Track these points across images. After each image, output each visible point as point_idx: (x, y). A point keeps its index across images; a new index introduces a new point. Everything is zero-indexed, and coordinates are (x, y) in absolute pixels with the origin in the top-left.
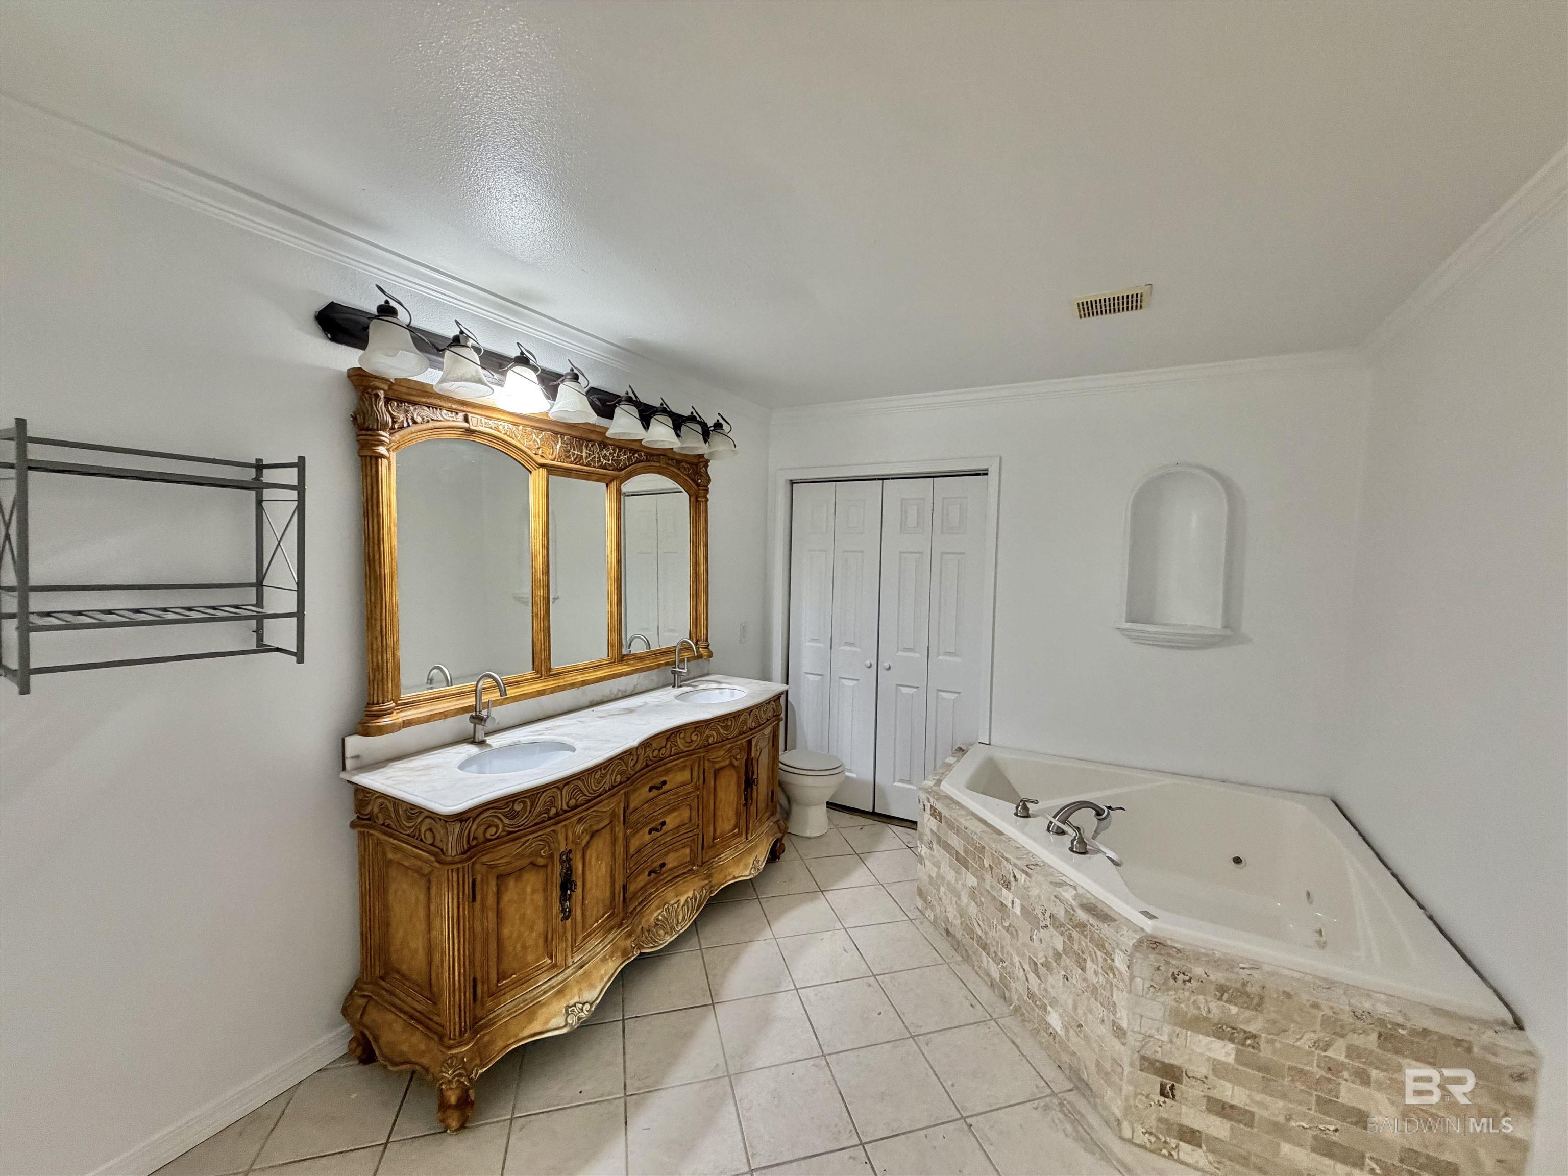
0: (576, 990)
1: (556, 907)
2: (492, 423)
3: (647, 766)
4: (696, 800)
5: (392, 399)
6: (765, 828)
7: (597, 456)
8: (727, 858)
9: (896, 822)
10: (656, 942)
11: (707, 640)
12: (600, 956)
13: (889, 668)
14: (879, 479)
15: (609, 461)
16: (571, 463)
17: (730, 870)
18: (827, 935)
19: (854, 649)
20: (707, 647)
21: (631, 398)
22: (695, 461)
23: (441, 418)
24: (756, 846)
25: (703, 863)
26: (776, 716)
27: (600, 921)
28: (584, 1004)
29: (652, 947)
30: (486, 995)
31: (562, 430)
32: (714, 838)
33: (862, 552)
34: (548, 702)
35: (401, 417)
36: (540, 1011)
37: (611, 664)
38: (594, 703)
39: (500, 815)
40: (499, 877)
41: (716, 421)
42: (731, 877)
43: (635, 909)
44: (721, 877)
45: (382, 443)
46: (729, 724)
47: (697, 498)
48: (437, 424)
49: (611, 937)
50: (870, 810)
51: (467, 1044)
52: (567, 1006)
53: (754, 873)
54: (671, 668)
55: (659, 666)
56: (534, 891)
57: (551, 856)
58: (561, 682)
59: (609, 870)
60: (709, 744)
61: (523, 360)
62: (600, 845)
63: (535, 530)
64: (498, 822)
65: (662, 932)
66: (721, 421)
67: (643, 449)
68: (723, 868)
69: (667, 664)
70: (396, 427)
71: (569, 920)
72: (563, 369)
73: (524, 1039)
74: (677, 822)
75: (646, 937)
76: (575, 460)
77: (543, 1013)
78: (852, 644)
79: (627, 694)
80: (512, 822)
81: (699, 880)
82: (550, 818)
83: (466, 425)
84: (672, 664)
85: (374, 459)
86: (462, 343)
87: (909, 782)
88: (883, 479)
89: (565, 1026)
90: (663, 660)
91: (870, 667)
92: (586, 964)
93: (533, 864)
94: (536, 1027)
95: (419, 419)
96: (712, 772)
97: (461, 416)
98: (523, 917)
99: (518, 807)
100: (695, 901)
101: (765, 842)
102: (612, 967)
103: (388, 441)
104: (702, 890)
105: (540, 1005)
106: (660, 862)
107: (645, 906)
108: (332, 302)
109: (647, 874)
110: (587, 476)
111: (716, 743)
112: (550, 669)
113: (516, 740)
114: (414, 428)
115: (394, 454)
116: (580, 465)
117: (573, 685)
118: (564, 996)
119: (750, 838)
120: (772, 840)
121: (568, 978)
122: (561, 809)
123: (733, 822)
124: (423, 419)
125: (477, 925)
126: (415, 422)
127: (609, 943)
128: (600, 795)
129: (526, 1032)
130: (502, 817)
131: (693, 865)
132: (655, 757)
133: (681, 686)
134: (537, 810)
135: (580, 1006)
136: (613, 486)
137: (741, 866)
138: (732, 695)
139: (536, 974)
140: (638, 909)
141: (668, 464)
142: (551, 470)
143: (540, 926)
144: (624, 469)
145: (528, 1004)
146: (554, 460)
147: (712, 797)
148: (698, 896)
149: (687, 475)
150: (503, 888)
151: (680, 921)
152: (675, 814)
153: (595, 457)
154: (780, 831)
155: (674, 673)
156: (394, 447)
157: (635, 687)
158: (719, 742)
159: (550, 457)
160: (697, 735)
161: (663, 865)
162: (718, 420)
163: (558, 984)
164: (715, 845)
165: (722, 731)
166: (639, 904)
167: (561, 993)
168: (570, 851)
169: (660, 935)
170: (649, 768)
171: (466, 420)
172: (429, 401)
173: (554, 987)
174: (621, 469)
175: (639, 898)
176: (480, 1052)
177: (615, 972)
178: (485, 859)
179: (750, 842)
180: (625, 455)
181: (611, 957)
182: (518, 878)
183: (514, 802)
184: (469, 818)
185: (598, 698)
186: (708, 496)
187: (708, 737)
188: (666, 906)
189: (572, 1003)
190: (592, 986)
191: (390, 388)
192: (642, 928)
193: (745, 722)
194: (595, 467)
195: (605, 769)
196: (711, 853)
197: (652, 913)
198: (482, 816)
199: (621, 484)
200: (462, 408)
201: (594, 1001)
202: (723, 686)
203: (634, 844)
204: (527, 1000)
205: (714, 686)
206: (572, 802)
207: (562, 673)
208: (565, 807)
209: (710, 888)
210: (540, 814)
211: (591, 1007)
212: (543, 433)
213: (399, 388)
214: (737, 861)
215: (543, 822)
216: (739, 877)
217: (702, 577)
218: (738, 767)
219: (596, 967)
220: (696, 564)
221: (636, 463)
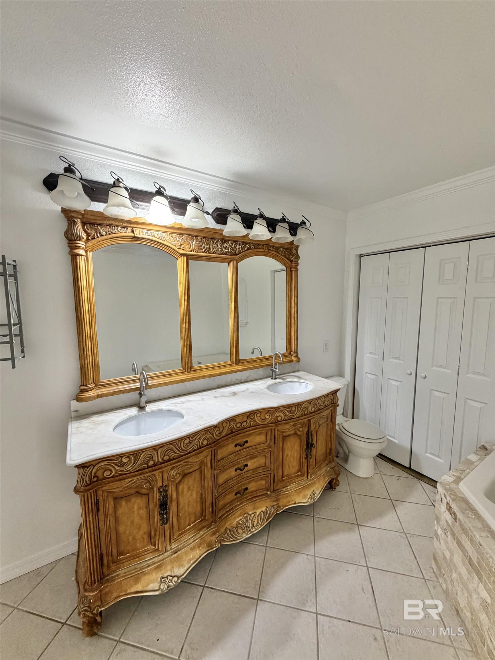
0: (169, 567)
1: (157, 518)
2: (150, 233)
3: (232, 432)
4: (269, 453)
5: (86, 223)
6: (323, 470)
7: (220, 247)
8: (292, 489)
9: (426, 480)
10: (236, 538)
11: (296, 352)
12: (191, 546)
13: (425, 377)
14: (422, 247)
15: (228, 250)
16: (202, 252)
17: (293, 498)
18: (352, 568)
19: (400, 361)
20: (297, 356)
21: (237, 210)
22: (289, 247)
23: (117, 232)
24: (314, 483)
25: (274, 491)
26: (333, 403)
27: (192, 525)
28: (173, 577)
29: (231, 541)
30: (110, 562)
31: (195, 234)
32: (283, 477)
33: (407, 298)
34: (189, 386)
35: (92, 233)
36: (143, 578)
37: (231, 365)
38: (220, 386)
39: (113, 464)
40: (115, 499)
41: (301, 221)
42: (294, 502)
43: (224, 515)
44: (285, 501)
45: (78, 248)
46: (294, 409)
47: (291, 269)
48: (114, 235)
49: (201, 533)
50: (408, 466)
51: (93, 592)
52: (162, 577)
53: (311, 501)
54: (270, 368)
55: (262, 366)
56: (139, 508)
57: (152, 488)
58: (197, 375)
59: (199, 496)
60: (279, 421)
61: (159, 193)
62: (190, 481)
63: (181, 292)
64: (112, 469)
65: (240, 531)
66: (305, 220)
67: (251, 242)
68: (288, 496)
69: (268, 365)
70: (90, 239)
71: (168, 525)
72: (189, 196)
73: (130, 594)
74: (256, 465)
75: (228, 535)
76: (205, 251)
77: (144, 580)
78: (398, 359)
79: (242, 381)
80: (122, 469)
81: (271, 501)
82: (148, 467)
83: (133, 235)
84: (271, 366)
85: (74, 256)
86: (116, 185)
87: (438, 456)
88: (425, 247)
89: (158, 590)
90: (266, 363)
91: (411, 374)
92: (179, 551)
93: (138, 492)
94: (139, 587)
95: (104, 233)
96: (281, 438)
97: (130, 230)
98: (132, 522)
99: (125, 460)
100: (266, 514)
101: (322, 481)
102: (199, 553)
103: (84, 246)
104: (272, 508)
105: (144, 574)
106: (244, 487)
107: (230, 514)
108: (52, 173)
109: (234, 493)
110: (214, 260)
111: (283, 420)
112: (191, 367)
113: (160, 408)
114: (101, 238)
115: (91, 253)
116: (209, 253)
117: (204, 377)
118: (161, 571)
119: (309, 479)
120: (327, 480)
121: (165, 558)
122: (158, 461)
123: (297, 468)
124: (106, 233)
125: (102, 524)
126: (102, 235)
127: (200, 537)
128: (190, 453)
129: (133, 590)
130: (115, 466)
131: (268, 490)
132: (238, 428)
133: (276, 379)
134: (139, 462)
135: (171, 578)
136: (232, 264)
137: (301, 495)
138: (306, 387)
139: (145, 553)
140: (226, 515)
141: (270, 250)
142: (189, 257)
143: (145, 527)
144: (238, 254)
145: (137, 571)
146: (191, 251)
147: (281, 453)
148: (269, 512)
149: (284, 256)
150: (118, 506)
151: (255, 525)
152: (256, 460)
153: (219, 249)
154: (335, 474)
155: (272, 370)
156: (89, 250)
157: (248, 378)
158: (286, 420)
159: (188, 250)
160: (269, 415)
161: (246, 489)
162: (303, 220)
163: (158, 562)
164: (283, 481)
165: (287, 413)
166: (227, 512)
167: (159, 568)
168: (166, 486)
169: (238, 533)
170: (233, 434)
171: (133, 232)
172: (108, 222)
173: (155, 563)
174: (237, 254)
175: (227, 508)
176: (101, 598)
177: (200, 557)
178: (104, 488)
179: (310, 480)
180: (239, 246)
181: (199, 547)
182: (128, 501)
183: (122, 457)
184: (90, 466)
185: (223, 383)
186: (298, 267)
187: (277, 417)
188: (246, 515)
189: (165, 575)
190: (182, 566)
191: (83, 217)
192: (226, 528)
193: (306, 408)
194: (219, 254)
195: (192, 438)
196: (280, 485)
197: (235, 519)
198: (100, 465)
199: (237, 263)
200: (130, 225)
201: (181, 576)
202: (302, 381)
203: (221, 479)
204: (137, 568)
205: (296, 380)
206: (166, 458)
207: (199, 369)
208: (160, 460)
209: (277, 508)
210: (141, 464)
211: (178, 580)
212: (184, 236)
213: (89, 217)
214: (298, 492)
215: (144, 469)
216: (299, 503)
217: (294, 315)
218: (301, 435)
219: (186, 553)
220: (290, 308)
221: (247, 250)
